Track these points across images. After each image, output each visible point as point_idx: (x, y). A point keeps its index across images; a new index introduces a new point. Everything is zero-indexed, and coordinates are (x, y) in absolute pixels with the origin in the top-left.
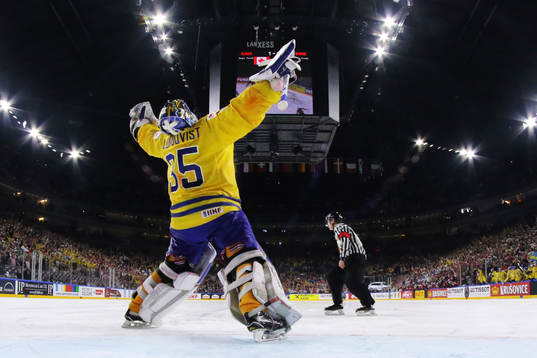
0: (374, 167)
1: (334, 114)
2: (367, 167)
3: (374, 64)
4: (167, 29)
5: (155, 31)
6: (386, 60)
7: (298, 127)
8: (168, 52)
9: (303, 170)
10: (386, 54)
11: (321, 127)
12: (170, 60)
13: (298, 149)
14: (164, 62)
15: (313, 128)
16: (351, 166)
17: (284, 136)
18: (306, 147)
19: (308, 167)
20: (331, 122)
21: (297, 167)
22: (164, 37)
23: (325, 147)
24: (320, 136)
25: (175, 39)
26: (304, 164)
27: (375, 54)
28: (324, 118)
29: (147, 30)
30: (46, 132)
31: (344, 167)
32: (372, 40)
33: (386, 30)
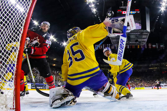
0: (162, 46)
1: (148, 29)
2: (159, 46)
3: (161, 13)
4: (94, 3)
5: (90, 4)
6: (164, 11)
7: (137, 33)
8: (94, 10)
9: (139, 47)
10: (165, 10)
11: (144, 34)
12: (95, 13)
13: (137, 41)
14: (93, 14)
15: (142, 34)
16: (154, 46)
17: (132, 37)
18: (139, 40)
19: (140, 46)
20: (147, 32)
21: (136, 46)
22: (93, 6)
23: (146, 40)
24: (144, 37)
25: (96, 6)
26: (139, 46)
27: (161, 10)
28: (145, 31)
29: (87, 3)
30: (55, 37)
31: (152, 46)
32: (160, 5)
33: (164, 2)
